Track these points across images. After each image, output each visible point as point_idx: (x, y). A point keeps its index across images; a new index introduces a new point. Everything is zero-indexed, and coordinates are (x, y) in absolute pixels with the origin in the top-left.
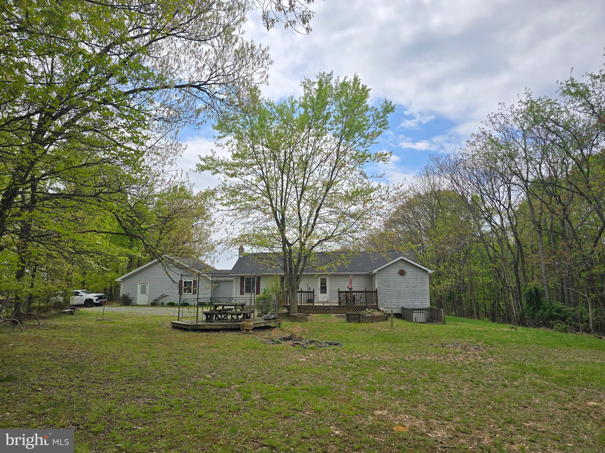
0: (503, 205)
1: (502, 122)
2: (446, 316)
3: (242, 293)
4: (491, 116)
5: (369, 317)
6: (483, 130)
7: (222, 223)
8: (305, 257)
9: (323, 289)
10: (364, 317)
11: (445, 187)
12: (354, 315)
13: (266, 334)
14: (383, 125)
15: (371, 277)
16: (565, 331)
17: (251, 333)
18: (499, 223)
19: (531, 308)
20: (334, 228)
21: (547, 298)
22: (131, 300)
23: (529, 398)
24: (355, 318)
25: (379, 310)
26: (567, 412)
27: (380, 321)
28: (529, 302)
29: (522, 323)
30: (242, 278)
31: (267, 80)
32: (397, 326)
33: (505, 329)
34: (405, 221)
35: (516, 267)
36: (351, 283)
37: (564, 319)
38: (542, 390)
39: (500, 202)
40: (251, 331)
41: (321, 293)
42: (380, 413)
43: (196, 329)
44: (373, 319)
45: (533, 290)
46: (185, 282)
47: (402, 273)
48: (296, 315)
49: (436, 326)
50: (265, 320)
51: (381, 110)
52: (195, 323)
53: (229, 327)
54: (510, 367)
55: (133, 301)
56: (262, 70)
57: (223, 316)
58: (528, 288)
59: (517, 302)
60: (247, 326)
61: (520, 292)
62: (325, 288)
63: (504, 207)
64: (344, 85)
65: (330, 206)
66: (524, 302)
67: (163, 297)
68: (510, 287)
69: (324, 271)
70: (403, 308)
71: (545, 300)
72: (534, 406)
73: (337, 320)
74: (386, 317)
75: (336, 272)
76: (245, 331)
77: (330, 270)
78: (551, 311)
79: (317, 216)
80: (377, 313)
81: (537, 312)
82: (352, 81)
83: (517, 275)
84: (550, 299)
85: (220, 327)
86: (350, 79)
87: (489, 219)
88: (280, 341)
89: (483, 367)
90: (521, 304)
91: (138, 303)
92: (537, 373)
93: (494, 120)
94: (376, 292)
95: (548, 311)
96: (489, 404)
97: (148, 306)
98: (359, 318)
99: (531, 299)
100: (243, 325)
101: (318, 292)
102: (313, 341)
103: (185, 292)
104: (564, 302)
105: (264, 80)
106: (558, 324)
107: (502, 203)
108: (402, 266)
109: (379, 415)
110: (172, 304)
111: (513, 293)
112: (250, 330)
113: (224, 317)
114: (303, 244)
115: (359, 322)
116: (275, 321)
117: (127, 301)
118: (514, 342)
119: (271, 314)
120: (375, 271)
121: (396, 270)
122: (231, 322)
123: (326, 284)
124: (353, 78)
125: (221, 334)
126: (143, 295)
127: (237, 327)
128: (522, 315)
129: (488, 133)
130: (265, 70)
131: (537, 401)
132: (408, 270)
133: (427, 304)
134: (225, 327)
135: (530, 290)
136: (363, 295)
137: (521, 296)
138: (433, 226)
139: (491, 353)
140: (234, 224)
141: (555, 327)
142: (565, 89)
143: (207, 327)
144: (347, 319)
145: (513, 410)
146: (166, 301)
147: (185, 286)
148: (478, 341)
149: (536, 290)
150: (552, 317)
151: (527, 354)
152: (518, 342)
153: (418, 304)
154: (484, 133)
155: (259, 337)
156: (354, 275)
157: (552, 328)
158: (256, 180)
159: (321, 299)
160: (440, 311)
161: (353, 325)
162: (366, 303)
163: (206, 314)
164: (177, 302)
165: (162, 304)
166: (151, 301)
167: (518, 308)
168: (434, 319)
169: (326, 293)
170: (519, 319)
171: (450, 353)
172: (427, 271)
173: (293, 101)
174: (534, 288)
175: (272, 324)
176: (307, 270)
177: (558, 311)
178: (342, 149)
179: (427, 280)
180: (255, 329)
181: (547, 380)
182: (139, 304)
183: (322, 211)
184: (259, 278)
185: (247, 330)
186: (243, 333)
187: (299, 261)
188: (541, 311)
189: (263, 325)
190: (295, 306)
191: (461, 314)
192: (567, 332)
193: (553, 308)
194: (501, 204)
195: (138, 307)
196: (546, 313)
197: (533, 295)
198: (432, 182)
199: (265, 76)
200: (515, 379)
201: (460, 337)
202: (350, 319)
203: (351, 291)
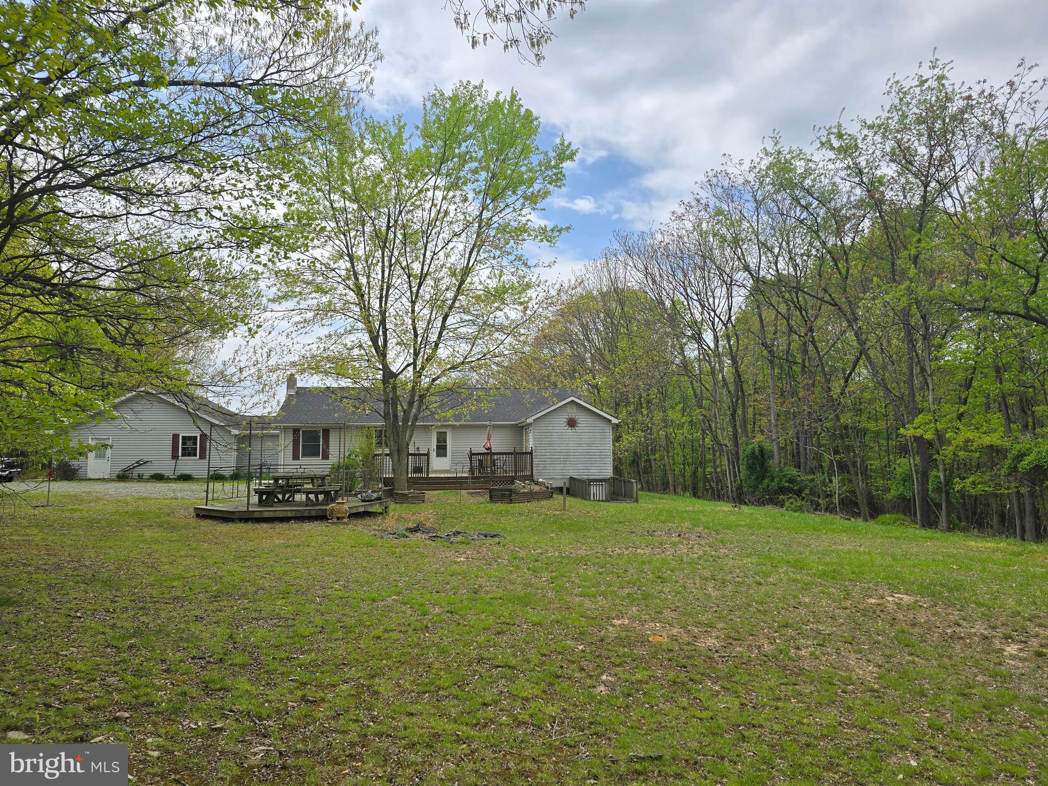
0: (719, 317)
1: (726, 184)
2: (640, 492)
3: (296, 457)
4: (710, 174)
5: (525, 493)
6: (698, 197)
7: (270, 333)
8: (422, 397)
9: (442, 450)
10: (517, 493)
11: (633, 284)
12: (502, 490)
13: (374, 524)
14: (556, 181)
15: (520, 430)
16: (800, 509)
17: (345, 523)
18: (712, 345)
19: (753, 478)
20: (468, 349)
21: (776, 461)
22: (77, 470)
23: (795, 597)
24: (503, 495)
25: (537, 483)
26: (848, 611)
27: (542, 499)
28: (751, 467)
29: (739, 499)
30: (296, 431)
31: (371, 87)
32: (571, 506)
33: (726, 509)
34: (566, 338)
35: (733, 415)
36: (489, 439)
37: (799, 493)
38: (807, 587)
39: (714, 311)
40: (346, 520)
41: (438, 455)
42: (620, 622)
43: (246, 518)
44: (531, 496)
45: (757, 450)
46: (184, 438)
47: (572, 423)
48: (406, 492)
49: (628, 506)
50: (364, 501)
51: (554, 154)
52: (245, 509)
53: (306, 514)
54: (754, 559)
55: (81, 472)
56: (362, 68)
57: (287, 496)
58: (750, 447)
59: (734, 467)
60: (339, 511)
61: (737, 453)
62: (445, 447)
63: (720, 319)
64: (496, 105)
65: (466, 311)
66: (743, 468)
67: (139, 464)
68: (726, 445)
69: (448, 420)
70: (571, 478)
71: (773, 464)
72: (805, 605)
73: (472, 500)
74: (549, 493)
75: (468, 421)
76: (335, 520)
77: (457, 418)
78: (780, 481)
79: (443, 327)
80: (536, 488)
81: (761, 483)
82: (509, 99)
83: (735, 427)
84: (780, 462)
85: (289, 514)
86: (506, 96)
87: (698, 338)
88: (407, 534)
89: (719, 561)
90: (739, 472)
91: (90, 475)
92: (792, 567)
93: (714, 180)
94: (531, 453)
95: (776, 480)
96: (750, 605)
97: (113, 480)
98: (510, 495)
99: (754, 463)
100: (332, 511)
101: (433, 454)
102: (459, 533)
103: (183, 455)
104: (799, 467)
105: (364, 86)
106: (791, 500)
107: (717, 312)
108: (573, 413)
109: (620, 625)
110: (159, 478)
111: (728, 455)
112: (343, 518)
113: (289, 498)
114: (418, 374)
115: (511, 501)
116: (381, 503)
117: (68, 473)
118: (744, 526)
119: (374, 492)
120: (530, 420)
121: (563, 418)
122: (307, 505)
123: (445, 442)
124: (510, 94)
125: (294, 525)
126: (100, 461)
127: (320, 514)
128: (740, 488)
129: (703, 202)
130: (369, 69)
131: (807, 600)
132: (581, 418)
133: (609, 473)
134: (299, 515)
135: (753, 449)
136: (511, 458)
137: (738, 459)
138: (613, 348)
139: (722, 542)
140: (294, 335)
141: (787, 504)
142: (824, 140)
143: (266, 515)
144: (491, 498)
145: (783, 612)
146: (147, 471)
147: (184, 444)
148: (695, 526)
149: (762, 450)
150: (782, 490)
151: (768, 543)
152: (750, 526)
153: (595, 473)
154: (698, 201)
155: (363, 530)
156: (495, 427)
157: (782, 506)
158: (329, 258)
159: (439, 466)
160: (629, 482)
161: (501, 506)
162: (516, 471)
163: (260, 493)
164: (168, 473)
165: (140, 478)
166: (118, 470)
167: (735, 476)
168: (618, 495)
169: (446, 456)
170: (735, 494)
171: (666, 544)
172: (610, 421)
173: (402, 124)
174: (759, 447)
175: (377, 508)
176: (424, 419)
177: (791, 481)
178: (486, 215)
179: (610, 435)
180: (351, 516)
181: (807, 574)
182: (92, 477)
183: (450, 320)
184: (326, 432)
185: (338, 518)
186: (333, 523)
187: (411, 404)
188: (766, 481)
189: (361, 510)
190: (404, 477)
191: (650, 487)
192: (803, 512)
193: (784, 476)
194: (715, 314)
195: (92, 483)
196: (774, 485)
197: (757, 457)
198: (613, 275)
199: (368, 79)
200: (767, 575)
201: (669, 521)
202: (494, 497)
203: (489, 453)
